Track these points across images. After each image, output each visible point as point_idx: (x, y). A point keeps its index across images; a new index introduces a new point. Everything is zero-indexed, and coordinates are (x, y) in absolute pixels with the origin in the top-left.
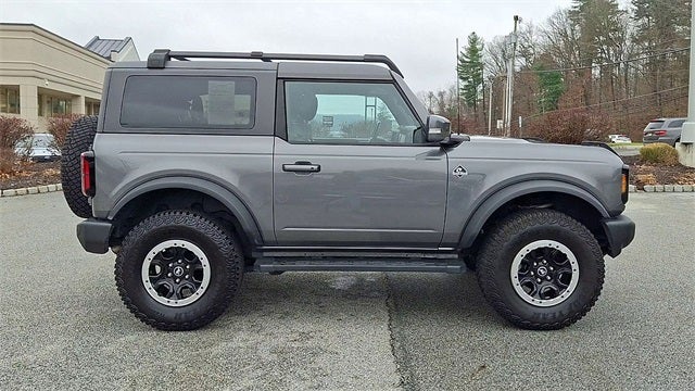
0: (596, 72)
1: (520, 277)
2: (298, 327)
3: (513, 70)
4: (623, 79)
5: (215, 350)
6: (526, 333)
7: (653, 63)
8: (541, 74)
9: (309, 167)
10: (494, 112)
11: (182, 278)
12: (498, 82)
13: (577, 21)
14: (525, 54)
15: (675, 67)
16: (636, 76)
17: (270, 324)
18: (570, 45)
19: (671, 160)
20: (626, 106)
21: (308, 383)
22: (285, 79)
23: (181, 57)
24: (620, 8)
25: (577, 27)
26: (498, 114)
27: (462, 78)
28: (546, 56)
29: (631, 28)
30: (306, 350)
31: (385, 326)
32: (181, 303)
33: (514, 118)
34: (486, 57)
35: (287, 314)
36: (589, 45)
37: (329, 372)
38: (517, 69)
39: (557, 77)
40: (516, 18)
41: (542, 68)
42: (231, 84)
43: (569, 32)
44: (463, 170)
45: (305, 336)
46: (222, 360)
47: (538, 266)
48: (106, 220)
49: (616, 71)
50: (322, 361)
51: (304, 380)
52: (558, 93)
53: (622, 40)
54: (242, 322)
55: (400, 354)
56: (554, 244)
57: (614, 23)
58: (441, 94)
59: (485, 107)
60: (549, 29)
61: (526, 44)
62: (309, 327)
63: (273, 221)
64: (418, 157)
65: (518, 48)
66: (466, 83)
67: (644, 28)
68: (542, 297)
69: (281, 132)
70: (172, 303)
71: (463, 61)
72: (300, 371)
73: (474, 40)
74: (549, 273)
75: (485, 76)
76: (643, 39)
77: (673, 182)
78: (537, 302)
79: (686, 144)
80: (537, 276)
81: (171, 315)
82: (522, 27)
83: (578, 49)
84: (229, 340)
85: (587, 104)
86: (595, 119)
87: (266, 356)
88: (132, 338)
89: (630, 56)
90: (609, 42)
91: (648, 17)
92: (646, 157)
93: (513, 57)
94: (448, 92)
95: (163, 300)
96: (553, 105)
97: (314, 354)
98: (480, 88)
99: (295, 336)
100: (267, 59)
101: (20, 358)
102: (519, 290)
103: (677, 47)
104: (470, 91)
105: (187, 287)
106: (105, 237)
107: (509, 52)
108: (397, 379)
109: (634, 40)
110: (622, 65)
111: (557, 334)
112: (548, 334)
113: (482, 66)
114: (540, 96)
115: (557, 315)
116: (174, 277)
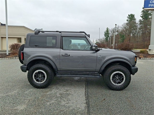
0: (131, 35)
1: (112, 79)
2: (66, 88)
3: (115, 35)
4: (137, 37)
5: (48, 93)
6: (114, 91)
7: (143, 33)
8: (121, 36)
9: (67, 55)
10: (111, 43)
11: (41, 78)
12: (112, 37)
13: (128, 25)
14: (117, 31)
15: (148, 34)
16: (139, 36)
17: (60, 87)
18: (126, 30)
19: (147, 53)
20: (137, 42)
21: (66, 102)
22: (63, 37)
23: (43, 32)
24: (137, 23)
25: (128, 26)
26: (112, 43)
27: (105, 36)
28: (122, 32)
29: (139, 26)
30: (67, 94)
31: (84, 89)
32: (41, 83)
33: (115, 44)
34: (110, 32)
35: (64, 85)
36: (130, 30)
37: (71, 100)
38: (116, 34)
39: (124, 36)
40: (116, 25)
41: (121, 34)
42: (52, 38)
43: (126, 27)
44: (100, 56)
45: (67, 90)
46: (49, 96)
47: (116, 77)
48: (26, 65)
49: (135, 35)
50: (70, 97)
51: (65, 101)
52: (124, 39)
53: (137, 29)
54: (54, 87)
55: (87, 95)
56: (119, 72)
57: (135, 26)
58: (101, 39)
59: (109, 42)
60: (122, 27)
61: (118, 30)
62: (69, 88)
63: (60, 66)
64: (91, 53)
65: (116, 30)
66: (106, 37)
67: (141, 26)
68: (117, 83)
69: (62, 48)
70: (39, 83)
71: (105, 33)
72: (64, 99)
73: (107, 29)
74: (119, 78)
75: (110, 36)
76: (141, 29)
77: (147, 57)
78: (116, 85)
79: (150, 50)
80: (116, 79)
81: (39, 85)
82: (117, 26)
83: (128, 31)
84: (51, 91)
85: (130, 41)
86: (131, 44)
87: (58, 95)
88: (31, 90)
89: (138, 32)
90: (134, 29)
91: (142, 24)
92: (141, 52)
93: (115, 32)
94: (102, 39)
95: (38, 82)
96: (123, 41)
97: (68, 95)
98: (109, 38)
99: (65, 90)
100: (60, 32)
101: (8, 94)
102: (112, 82)
103: (148, 30)
104: (107, 39)
105: (42, 79)
106: (25, 69)
107: (114, 31)
108: (85, 102)
109: (139, 29)
110: (137, 34)
111: (121, 91)
112: (119, 91)
113: (109, 34)
114: (120, 40)
115: (121, 87)
116: (40, 78)
